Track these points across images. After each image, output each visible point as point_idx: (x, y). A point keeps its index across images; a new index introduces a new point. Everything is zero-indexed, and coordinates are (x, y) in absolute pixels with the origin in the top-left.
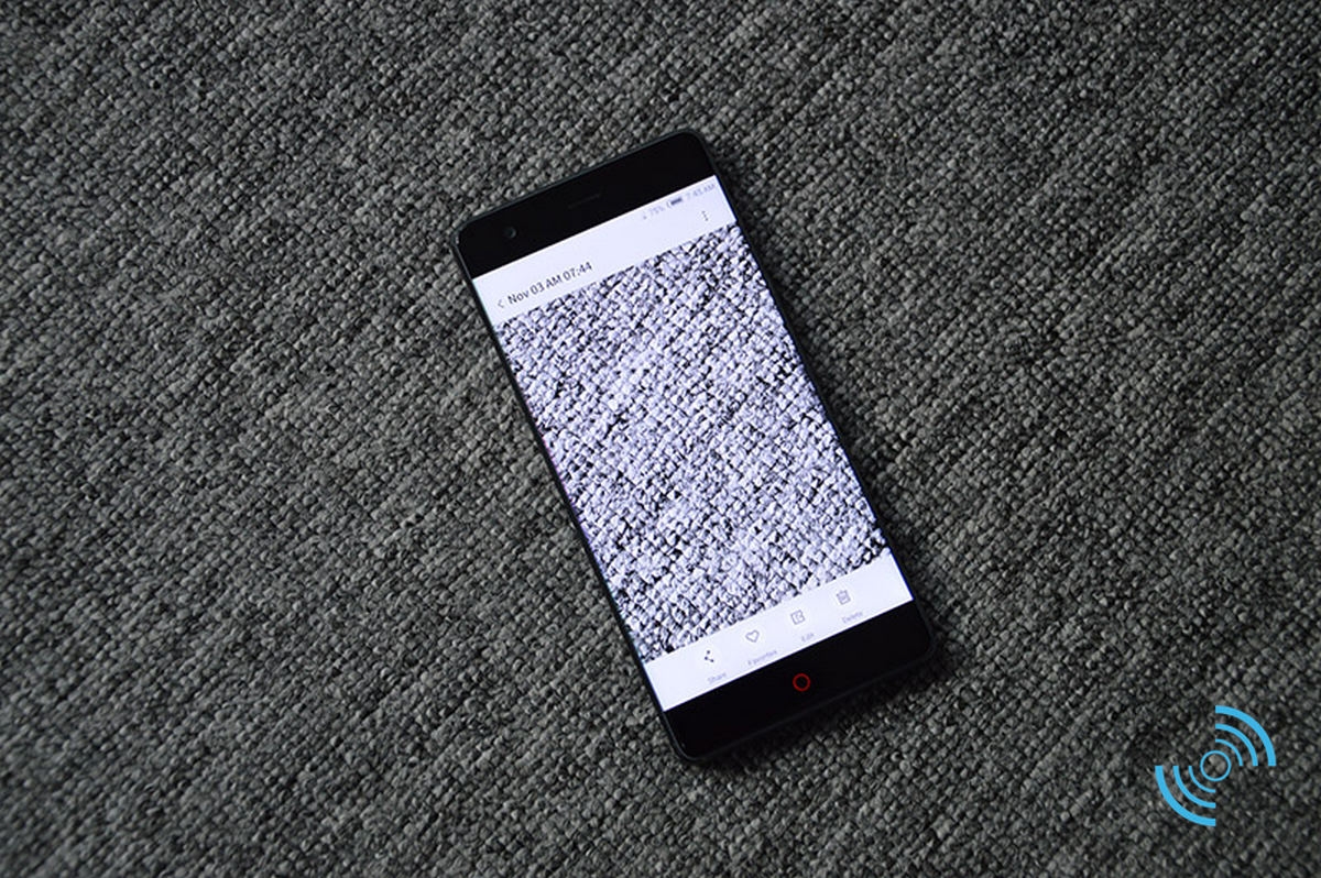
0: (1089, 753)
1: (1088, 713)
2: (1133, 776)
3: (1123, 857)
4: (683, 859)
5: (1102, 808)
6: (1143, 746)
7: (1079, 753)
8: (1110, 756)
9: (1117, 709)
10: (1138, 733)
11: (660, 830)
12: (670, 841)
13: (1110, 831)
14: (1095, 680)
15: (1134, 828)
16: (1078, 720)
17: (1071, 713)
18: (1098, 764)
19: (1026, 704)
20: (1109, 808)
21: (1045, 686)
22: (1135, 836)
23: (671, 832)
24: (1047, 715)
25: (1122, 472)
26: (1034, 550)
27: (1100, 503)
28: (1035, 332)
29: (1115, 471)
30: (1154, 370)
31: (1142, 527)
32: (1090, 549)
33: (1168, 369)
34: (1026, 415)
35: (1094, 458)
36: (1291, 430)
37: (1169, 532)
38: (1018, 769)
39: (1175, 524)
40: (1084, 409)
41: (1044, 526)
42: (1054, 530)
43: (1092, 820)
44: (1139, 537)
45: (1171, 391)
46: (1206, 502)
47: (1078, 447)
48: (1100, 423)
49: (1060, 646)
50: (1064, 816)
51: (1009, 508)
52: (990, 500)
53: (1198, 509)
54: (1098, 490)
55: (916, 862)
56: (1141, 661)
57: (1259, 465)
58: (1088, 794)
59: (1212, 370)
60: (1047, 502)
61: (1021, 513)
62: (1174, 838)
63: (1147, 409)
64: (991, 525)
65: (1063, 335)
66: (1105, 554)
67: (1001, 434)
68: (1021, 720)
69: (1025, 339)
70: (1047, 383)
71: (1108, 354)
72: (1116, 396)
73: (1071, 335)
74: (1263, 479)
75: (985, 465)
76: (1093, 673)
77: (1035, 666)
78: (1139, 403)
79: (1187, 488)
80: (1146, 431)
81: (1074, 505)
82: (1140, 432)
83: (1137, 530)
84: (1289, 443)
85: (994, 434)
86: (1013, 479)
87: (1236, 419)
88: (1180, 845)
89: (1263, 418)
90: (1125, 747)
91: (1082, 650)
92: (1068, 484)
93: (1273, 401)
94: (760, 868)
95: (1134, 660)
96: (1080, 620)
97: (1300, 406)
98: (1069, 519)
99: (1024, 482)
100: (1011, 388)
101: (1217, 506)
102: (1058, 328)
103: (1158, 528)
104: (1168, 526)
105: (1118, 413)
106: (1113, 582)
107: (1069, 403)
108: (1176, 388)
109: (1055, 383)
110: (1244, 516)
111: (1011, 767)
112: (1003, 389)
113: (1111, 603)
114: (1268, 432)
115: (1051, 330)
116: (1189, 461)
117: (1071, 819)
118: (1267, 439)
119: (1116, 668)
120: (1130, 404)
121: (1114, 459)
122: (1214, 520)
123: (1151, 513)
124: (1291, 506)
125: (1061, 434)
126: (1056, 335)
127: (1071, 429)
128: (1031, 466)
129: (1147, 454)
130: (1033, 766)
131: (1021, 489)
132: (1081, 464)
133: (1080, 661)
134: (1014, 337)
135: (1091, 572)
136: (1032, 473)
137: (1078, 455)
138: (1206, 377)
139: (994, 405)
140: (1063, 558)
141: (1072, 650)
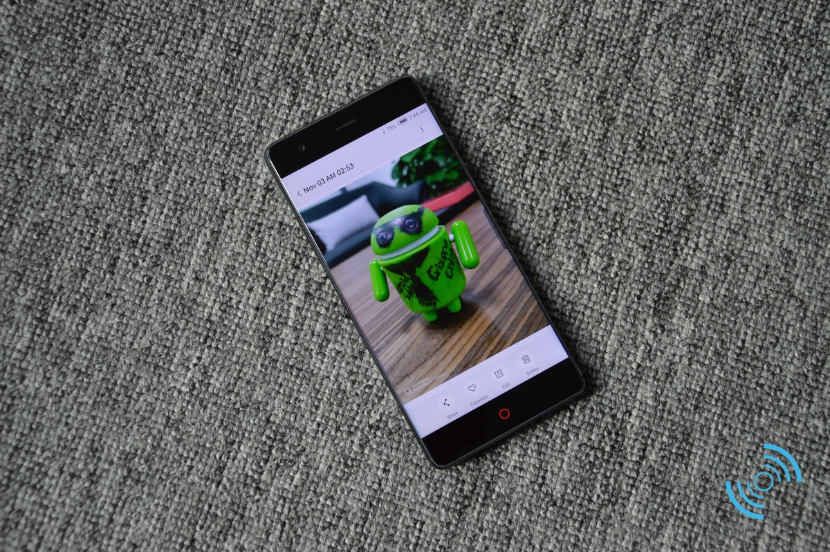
0: (633, 325)
1: (623, 302)
2: (662, 327)
3: (676, 374)
4: (435, 484)
5: (653, 352)
6: (661, 307)
7: (628, 327)
8: (645, 321)
9: (638, 293)
10: (655, 302)
11: (415, 474)
12: (423, 477)
13: (662, 363)
14: (619, 282)
15: (674, 355)
16: (620, 309)
17: (614, 307)
18: (640, 329)
19: (588, 313)
20: (656, 350)
21: (593, 298)
22: (677, 359)
23: (422, 472)
24: (602, 314)
25: (585, 159)
26: (555, 224)
27: (580, 182)
28: (503, 101)
29: (581, 161)
30: (578, 94)
31: (609, 185)
32: (586, 210)
33: (586, 90)
34: (518, 150)
35: (566, 158)
36: (667, 95)
37: (625, 182)
38: (598, 351)
39: (626, 176)
40: (549, 133)
41: (556, 209)
42: (562, 209)
43: (650, 361)
44: (610, 192)
45: (592, 102)
46: (638, 156)
47: (555, 156)
48: (561, 137)
49: (593, 273)
50: (634, 366)
51: (532, 207)
52: (519, 207)
53: (635, 162)
54: (576, 175)
55: (565, 427)
56: (640, 261)
57: (658, 123)
58: (642, 347)
59: (610, 80)
60: (551, 195)
61: (539, 206)
62: (698, 350)
63: (584, 118)
64: (525, 221)
65: (520, 96)
66: (595, 209)
67: (509, 167)
68: (589, 323)
69: (499, 107)
70: (523, 126)
71: (549, 96)
72: (564, 118)
73: (524, 94)
74: (663, 130)
75: (509, 188)
76: (617, 279)
77: (584, 290)
78: (578, 116)
79: (624, 153)
80: (589, 131)
81: (567, 190)
82: (585, 133)
83: (607, 188)
84: (669, 104)
85: (505, 169)
86: (527, 190)
87: (635, 102)
88: (703, 353)
89: (649, 95)
90: (651, 312)
91: (605, 269)
92: (558, 179)
93: (650, 83)
94: (480, 470)
95: (636, 262)
96: (597, 253)
97: (666, 80)
98: (567, 198)
99: (534, 189)
100: (503, 139)
101: (645, 156)
102: (515, 93)
103: (618, 182)
104: (623, 179)
105: (569, 127)
106: (606, 224)
107: (540, 133)
108: (594, 99)
109: (527, 125)
110: (661, 155)
111: (594, 351)
112: (499, 141)
113: (610, 236)
114: (655, 102)
115: (512, 96)
116: (619, 137)
117: (639, 366)
118: (656, 106)
119: (628, 271)
120: (573, 119)
121: (577, 154)
122: (646, 165)
123: (610, 176)
124: (684, 138)
125: (542, 152)
126: (516, 97)
127: (547, 147)
128: (533, 177)
129: (594, 143)
130: (606, 345)
131: (534, 193)
132: (561, 164)
133: (607, 275)
134: (493, 109)
135: (592, 223)
136: (535, 182)
137: (557, 160)
138: (608, 86)
139: (499, 152)
140: (573, 222)
141: (599, 271)
